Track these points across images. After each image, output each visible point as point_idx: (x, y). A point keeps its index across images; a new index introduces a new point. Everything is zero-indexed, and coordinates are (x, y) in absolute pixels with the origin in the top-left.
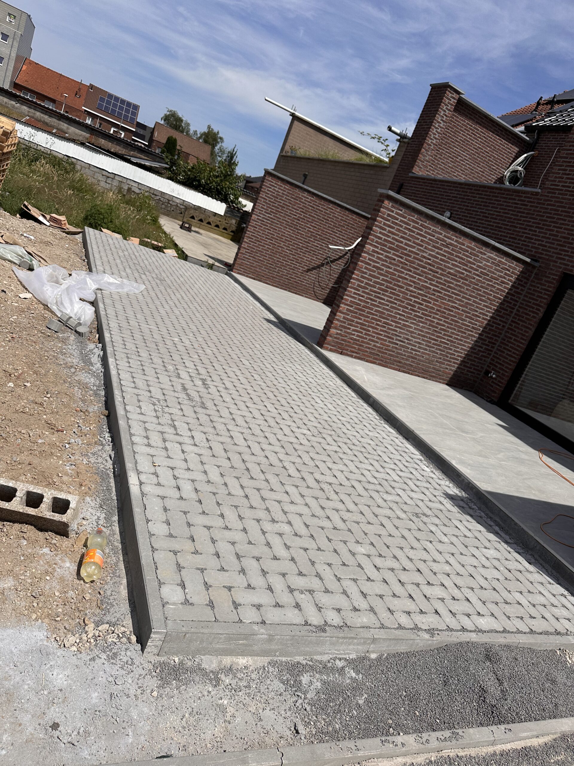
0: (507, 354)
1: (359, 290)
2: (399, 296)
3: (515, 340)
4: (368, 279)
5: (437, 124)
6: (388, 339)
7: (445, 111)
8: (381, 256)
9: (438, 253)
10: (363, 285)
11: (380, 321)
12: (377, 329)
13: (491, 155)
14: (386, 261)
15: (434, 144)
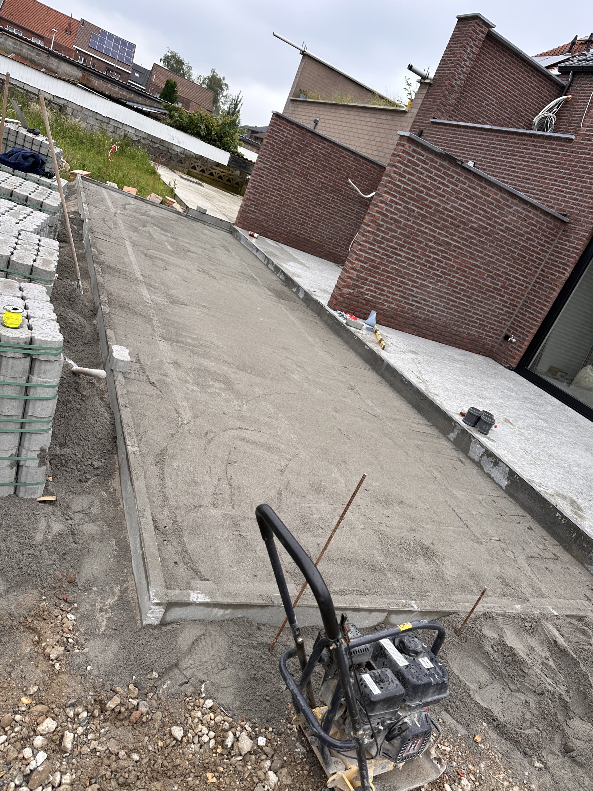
0: (529, 317)
1: (374, 245)
2: (417, 252)
3: (538, 302)
4: (385, 233)
5: (463, 62)
6: (404, 300)
7: (472, 47)
8: (399, 207)
9: (460, 205)
10: (379, 239)
11: (396, 280)
12: (392, 289)
13: (520, 99)
14: (405, 213)
15: (459, 86)
